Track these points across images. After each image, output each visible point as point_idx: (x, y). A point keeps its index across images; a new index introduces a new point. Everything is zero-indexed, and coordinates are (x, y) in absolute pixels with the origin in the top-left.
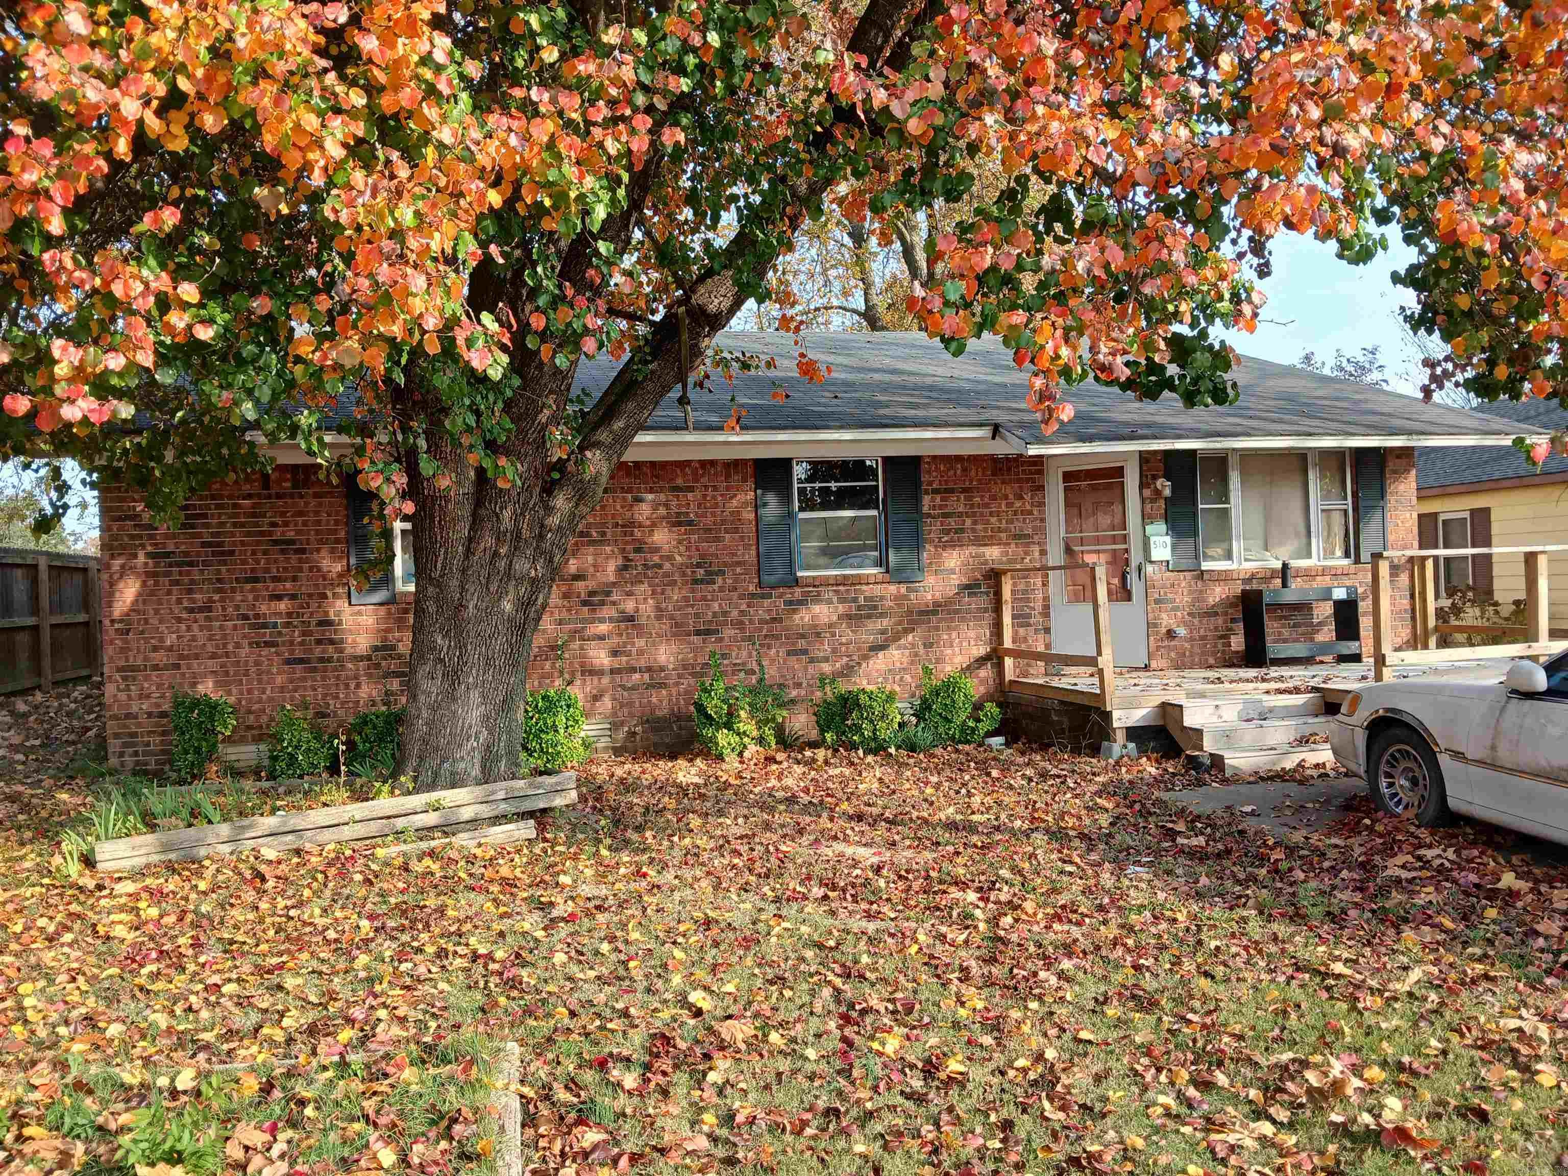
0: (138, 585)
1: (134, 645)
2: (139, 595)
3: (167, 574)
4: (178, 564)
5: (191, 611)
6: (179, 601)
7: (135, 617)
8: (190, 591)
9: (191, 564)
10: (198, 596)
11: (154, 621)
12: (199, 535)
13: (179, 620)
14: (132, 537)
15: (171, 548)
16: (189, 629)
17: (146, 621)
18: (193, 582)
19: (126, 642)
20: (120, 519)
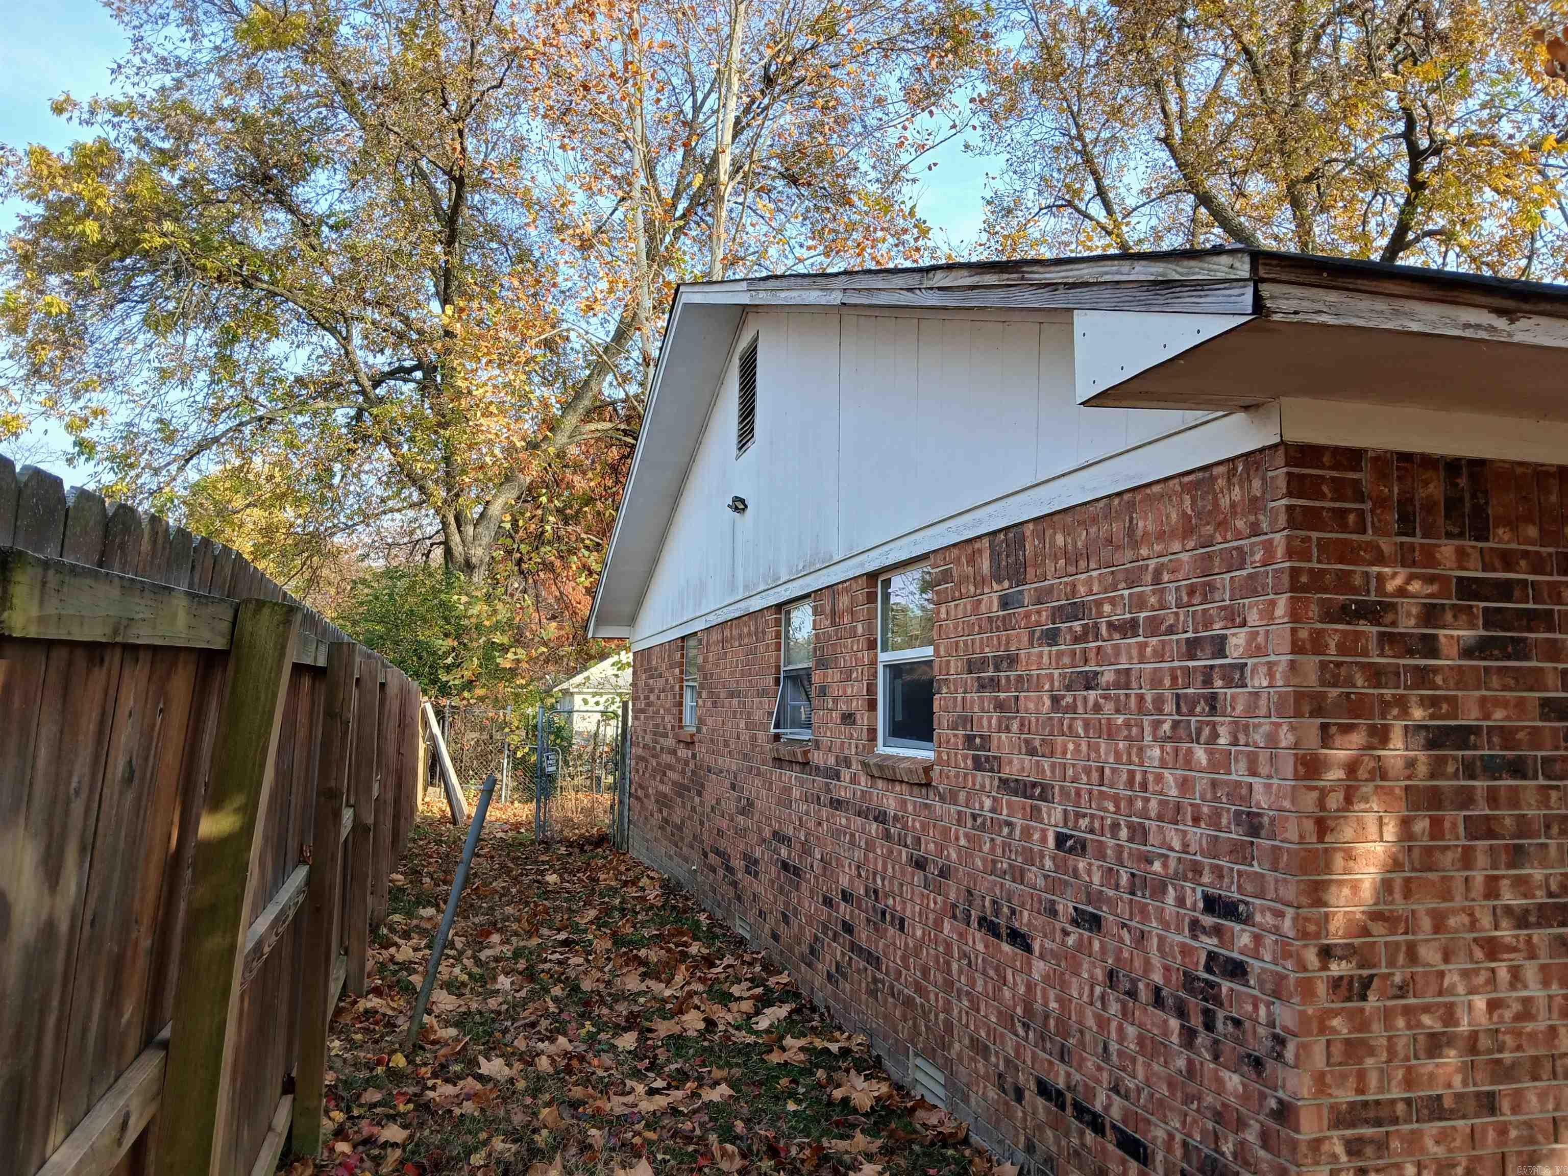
0: (1391, 831)
1: (1378, 1034)
2: (1395, 865)
3: (1466, 799)
4: (1492, 768)
5: (1521, 920)
6: (1492, 890)
7: (1380, 934)
8: (1517, 856)
9: (1518, 769)
10: (1537, 874)
11: (1430, 954)
12: (1534, 680)
13: (1493, 948)
14: (1376, 675)
15: (1470, 717)
16: (1516, 974)
17: (1412, 955)
18: (1524, 828)
19: (1361, 1023)
20: (1344, 614)
